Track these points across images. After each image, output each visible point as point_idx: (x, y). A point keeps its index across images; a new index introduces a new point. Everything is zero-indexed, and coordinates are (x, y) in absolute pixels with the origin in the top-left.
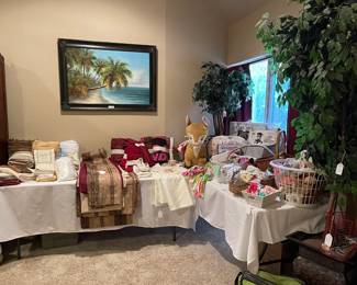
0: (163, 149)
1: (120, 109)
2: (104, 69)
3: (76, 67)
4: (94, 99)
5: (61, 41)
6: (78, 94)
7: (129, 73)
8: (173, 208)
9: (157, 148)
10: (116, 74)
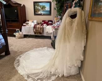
0: (51, 22)
1: (44, 15)
2: (41, 7)
3: (36, 7)
4: (39, 13)
5: (34, 2)
6: (37, 12)
7: (46, 7)
8: (49, 32)
9: (50, 22)
10: (43, 8)
